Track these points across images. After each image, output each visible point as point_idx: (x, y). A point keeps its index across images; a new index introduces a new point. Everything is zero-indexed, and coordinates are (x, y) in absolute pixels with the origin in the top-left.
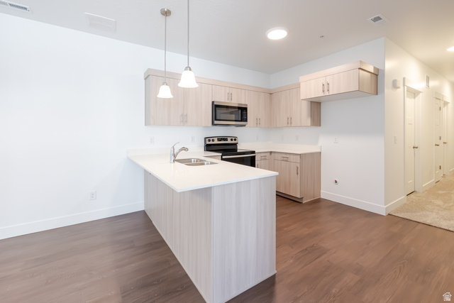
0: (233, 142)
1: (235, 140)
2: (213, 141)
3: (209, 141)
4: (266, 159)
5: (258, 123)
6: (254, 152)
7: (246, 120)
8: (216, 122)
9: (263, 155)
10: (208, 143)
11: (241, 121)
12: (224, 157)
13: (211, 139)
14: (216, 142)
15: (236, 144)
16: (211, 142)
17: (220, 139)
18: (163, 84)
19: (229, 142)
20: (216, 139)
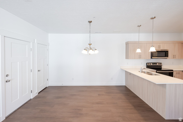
0: (160, 65)
1: (161, 64)
2: (150, 64)
3: (149, 64)
4: (179, 74)
5: (174, 57)
6: (172, 70)
7: (168, 56)
8: (153, 58)
9: (177, 72)
10: (148, 65)
11: (165, 57)
12: (157, 72)
13: (149, 63)
14: (152, 65)
15: (161, 66)
16: (149, 65)
17: (153, 63)
18: (138, 48)
19: (158, 65)
20: (151, 64)
